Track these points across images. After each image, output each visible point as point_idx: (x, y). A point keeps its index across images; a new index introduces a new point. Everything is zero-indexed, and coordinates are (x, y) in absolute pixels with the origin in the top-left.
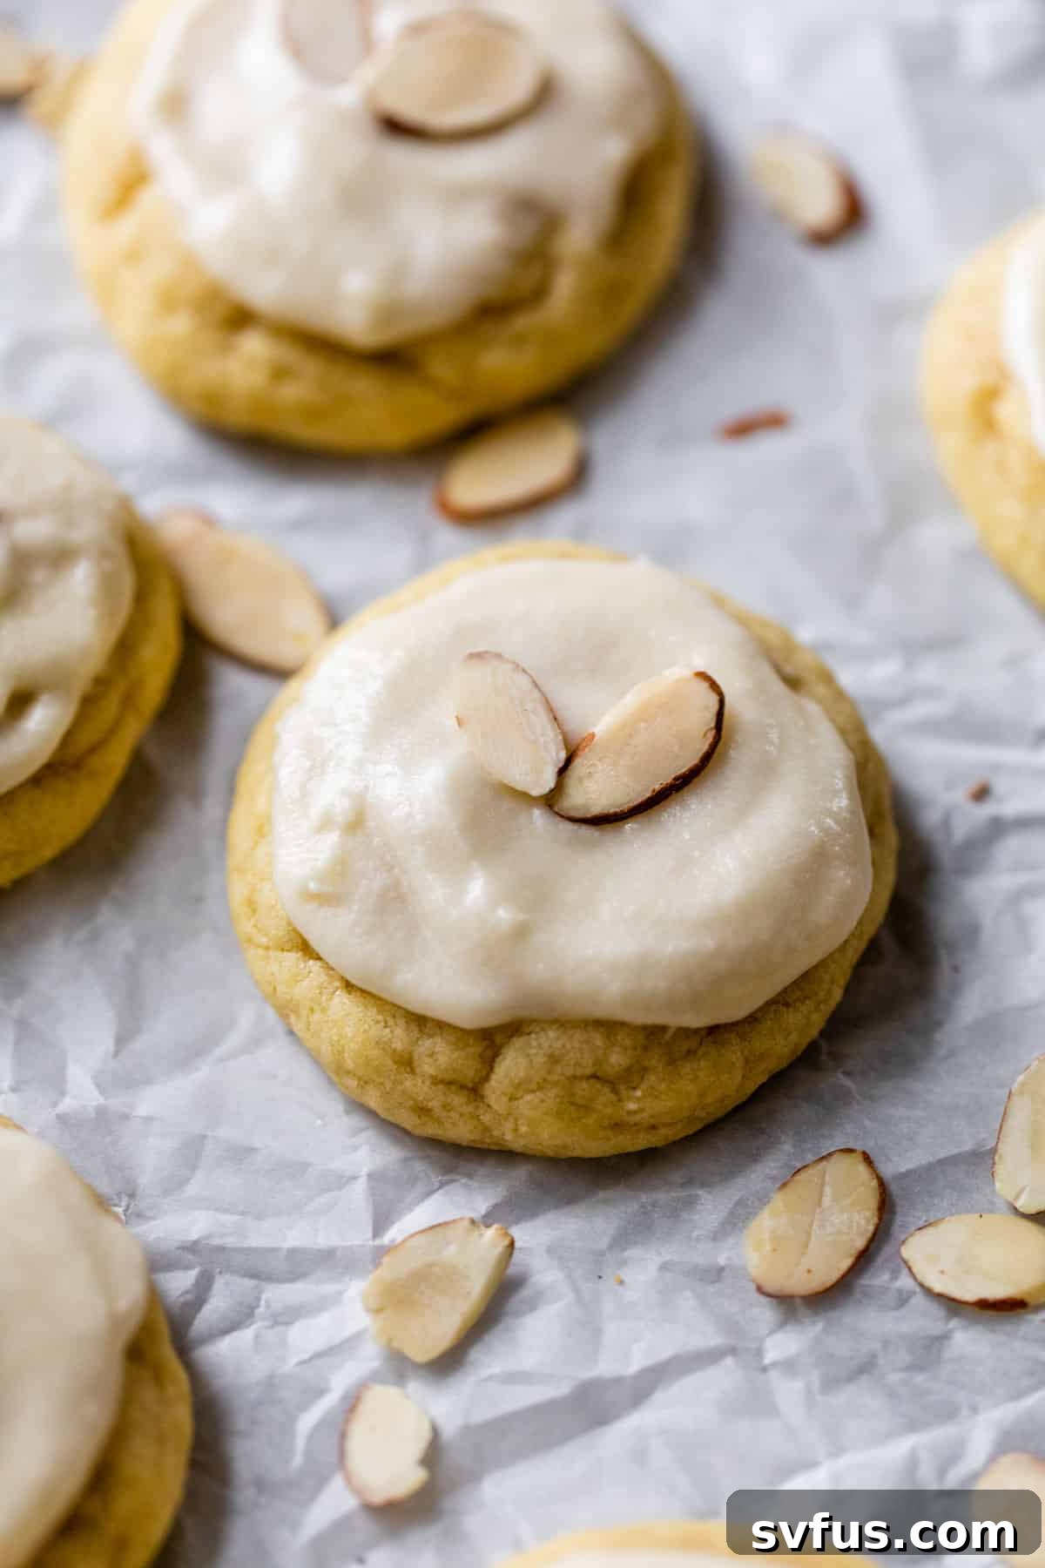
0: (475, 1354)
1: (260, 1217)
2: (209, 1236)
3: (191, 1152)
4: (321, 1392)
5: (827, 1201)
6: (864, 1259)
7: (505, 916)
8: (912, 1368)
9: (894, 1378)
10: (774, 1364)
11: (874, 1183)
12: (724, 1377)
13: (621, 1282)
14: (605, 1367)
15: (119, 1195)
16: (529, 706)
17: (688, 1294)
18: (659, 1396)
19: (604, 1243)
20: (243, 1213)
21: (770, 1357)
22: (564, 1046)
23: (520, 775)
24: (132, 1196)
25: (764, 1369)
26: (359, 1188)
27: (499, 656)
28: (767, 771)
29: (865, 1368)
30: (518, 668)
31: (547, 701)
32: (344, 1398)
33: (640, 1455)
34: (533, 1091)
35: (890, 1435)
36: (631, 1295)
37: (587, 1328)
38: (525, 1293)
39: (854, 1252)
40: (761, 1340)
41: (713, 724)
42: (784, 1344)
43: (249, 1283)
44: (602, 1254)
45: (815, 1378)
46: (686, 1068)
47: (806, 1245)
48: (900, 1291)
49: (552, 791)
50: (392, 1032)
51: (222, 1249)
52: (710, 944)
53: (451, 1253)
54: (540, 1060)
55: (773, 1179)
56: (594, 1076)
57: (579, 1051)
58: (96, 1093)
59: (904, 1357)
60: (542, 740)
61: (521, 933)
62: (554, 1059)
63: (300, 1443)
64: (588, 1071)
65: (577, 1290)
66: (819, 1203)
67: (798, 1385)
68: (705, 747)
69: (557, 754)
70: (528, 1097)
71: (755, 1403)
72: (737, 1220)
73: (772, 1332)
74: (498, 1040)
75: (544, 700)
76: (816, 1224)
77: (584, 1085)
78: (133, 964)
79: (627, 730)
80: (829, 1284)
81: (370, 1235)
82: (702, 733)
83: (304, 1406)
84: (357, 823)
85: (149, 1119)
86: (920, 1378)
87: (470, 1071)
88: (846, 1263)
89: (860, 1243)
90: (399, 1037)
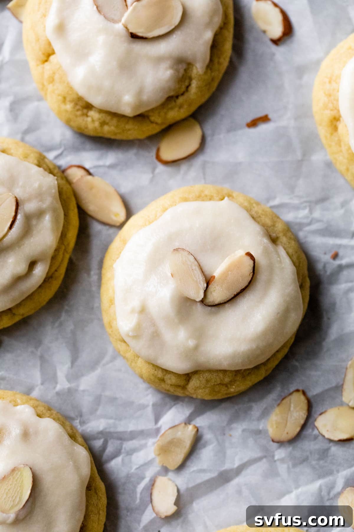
0: (188, 463)
1: (120, 420)
2: (106, 429)
3: (98, 400)
4: (143, 478)
5: (292, 409)
6: (304, 427)
7: (191, 343)
8: (319, 459)
9: (314, 463)
10: (278, 460)
11: (306, 401)
12: (263, 465)
13: (231, 436)
14: (227, 466)
15: (77, 416)
16: (194, 268)
17: (251, 439)
18: (244, 473)
19: (225, 424)
20: (116, 419)
21: (276, 458)
22: (211, 377)
23: (193, 294)
24: (81, 416)
25: (275, 461)
26: (150, 409)
27: (183, 249)
28: (269, 282)
29: (305, 460)
30: (190, 253)
31: (199, 265)
32: (151, 480)
33: (239, 492)
34: (202, 389)
35: (313, 481)
36: (234, 440)
37: (221, 453)
38: (202, 442)
39: (301, 425)
40: (274, 452)
41: (252, 271)
42: (280, 453)
43: (119, 442)
44: (224, 427)
45: (290, 464)
46: (249, 378)
47: (286, 424)
48: (315, 435)
49: (203, 299)
50: (158, 372)
51: (110, 433)
52: (254, 346)
53: (179, 434)
54: (204, 382)
55: (275, 400)
56: (220, 384)
57: (216, 379)
58: (67, 383)
59: (317, 456)
60: (199, 280)
61: (196, 348)
62: (208, 381)
63: (138, 495)
64: (219, 382)
65: (217, 440)
66: (289, 409)
67: (285, 466)
68: (250, 279)
69: (204, 285)
70: (200, 391)
71: (272, 473)
72: (265, 413)
73: (277, 449)
74: (190, 376)
75: (198, 265)
76: (289, 417)
77: (217, 386)
78: (73, 333)
79: (225, 274)
80: (293, 437)
81: (154, 423)
82: (249, 275)
83: (138, 483)
84: (143, 310)
85: (84, 391)
86: (321, 462)
87: (182, 383)
88: (298, 429)
89: (302, 422)
90: (160, 374)
